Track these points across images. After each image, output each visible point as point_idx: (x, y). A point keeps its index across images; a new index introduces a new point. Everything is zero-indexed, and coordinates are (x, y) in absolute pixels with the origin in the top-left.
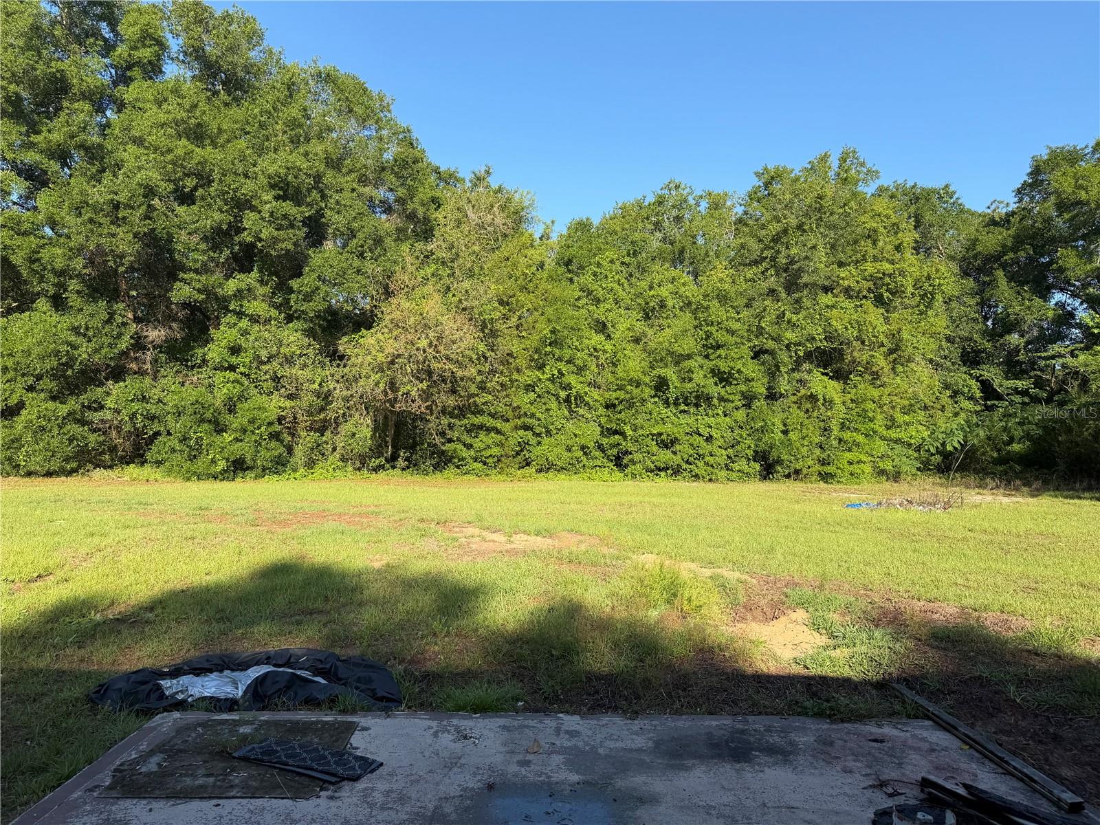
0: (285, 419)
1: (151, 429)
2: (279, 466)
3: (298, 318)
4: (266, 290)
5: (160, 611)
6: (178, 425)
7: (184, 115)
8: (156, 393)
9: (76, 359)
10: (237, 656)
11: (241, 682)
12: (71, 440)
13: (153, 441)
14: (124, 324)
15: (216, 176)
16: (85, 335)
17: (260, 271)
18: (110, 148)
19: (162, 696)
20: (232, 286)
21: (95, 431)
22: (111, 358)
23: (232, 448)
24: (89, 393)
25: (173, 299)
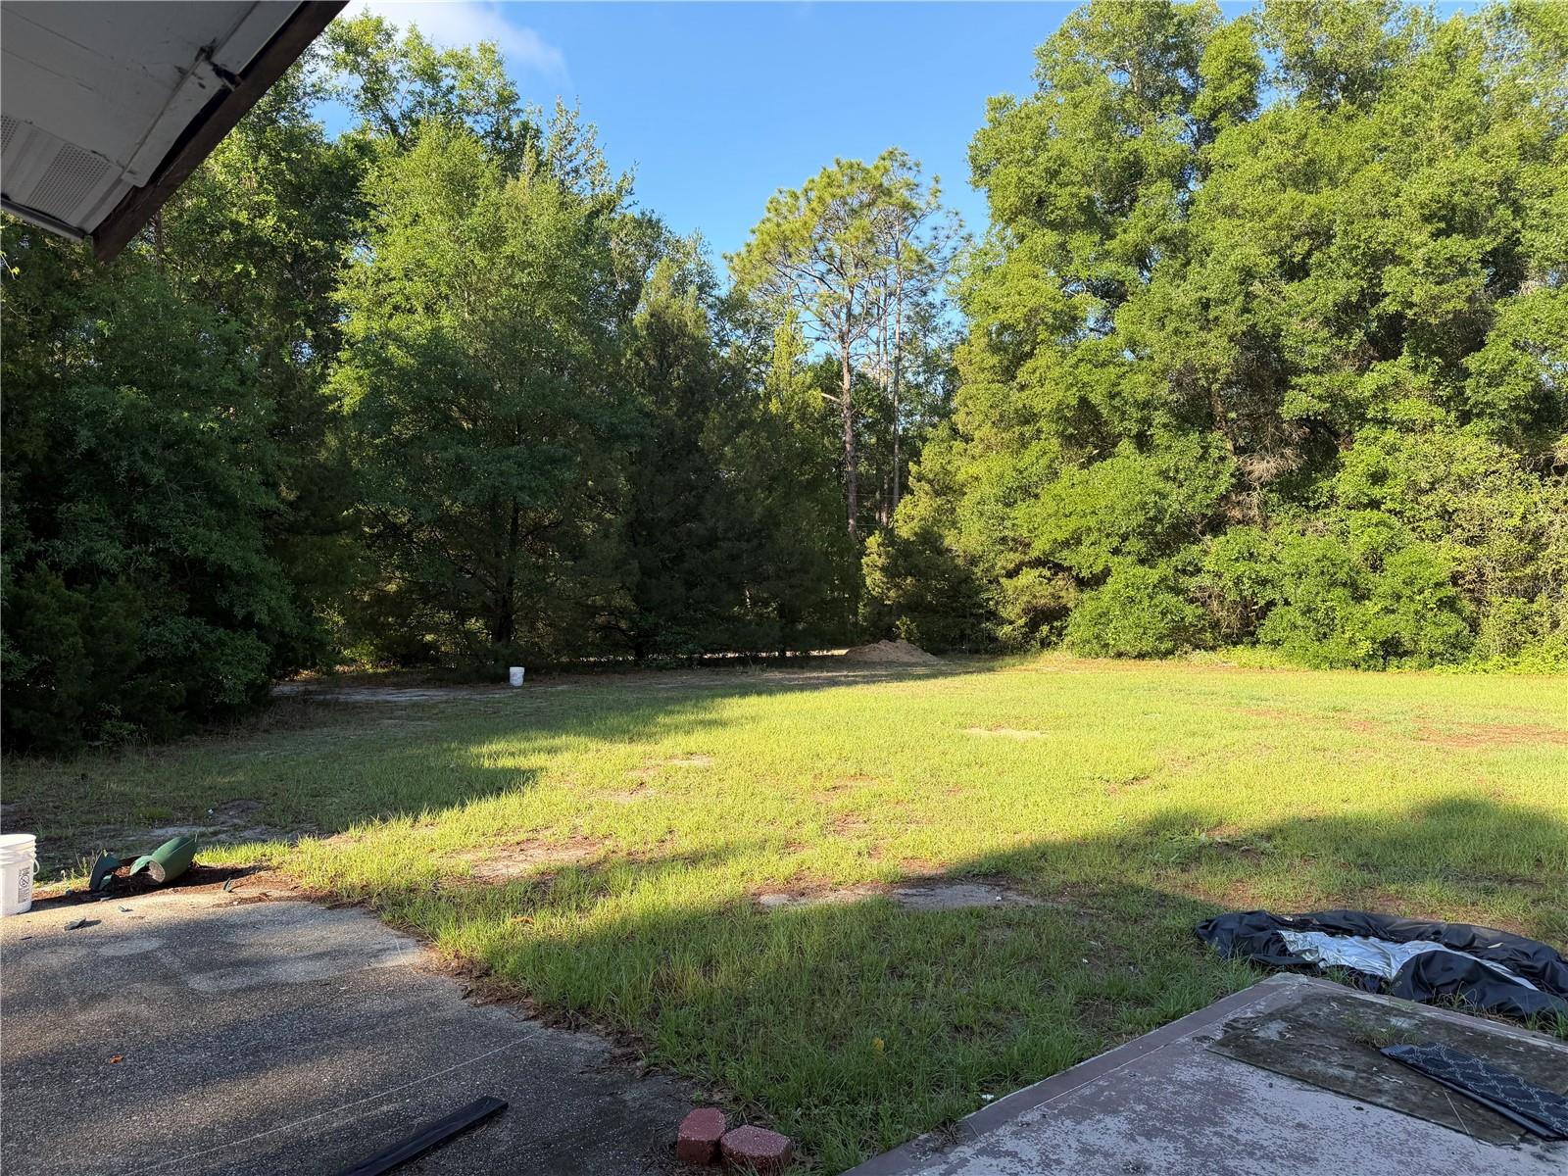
0: (1463, 578)
1: (1263, 598)
2: (1457, 650)
3: (1479, 415)
4: (1424, 379)
5: (1279, 841)
6: (1299, 591)
7: (1288, 155)
8: (1267, 548)
9: (1166, 511)
10: (1389, 920)
11: (1394, 956)
12: (1164, 614)
13: (1266, 614)
14: (1222, 459)
15: (1337, 229)
16: (1174, 479)
17: (1414, 352)
18: (1195, 231)
19: (1284, 951)
20: (1369, 383)
21: (1192, 601)
22: (1208, 505)
23: (1379, 623)
24: (1183, 552)
25: (1284, 416)
